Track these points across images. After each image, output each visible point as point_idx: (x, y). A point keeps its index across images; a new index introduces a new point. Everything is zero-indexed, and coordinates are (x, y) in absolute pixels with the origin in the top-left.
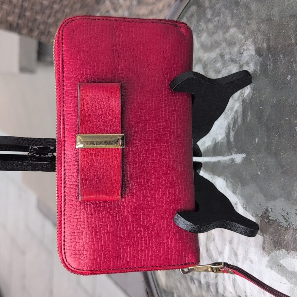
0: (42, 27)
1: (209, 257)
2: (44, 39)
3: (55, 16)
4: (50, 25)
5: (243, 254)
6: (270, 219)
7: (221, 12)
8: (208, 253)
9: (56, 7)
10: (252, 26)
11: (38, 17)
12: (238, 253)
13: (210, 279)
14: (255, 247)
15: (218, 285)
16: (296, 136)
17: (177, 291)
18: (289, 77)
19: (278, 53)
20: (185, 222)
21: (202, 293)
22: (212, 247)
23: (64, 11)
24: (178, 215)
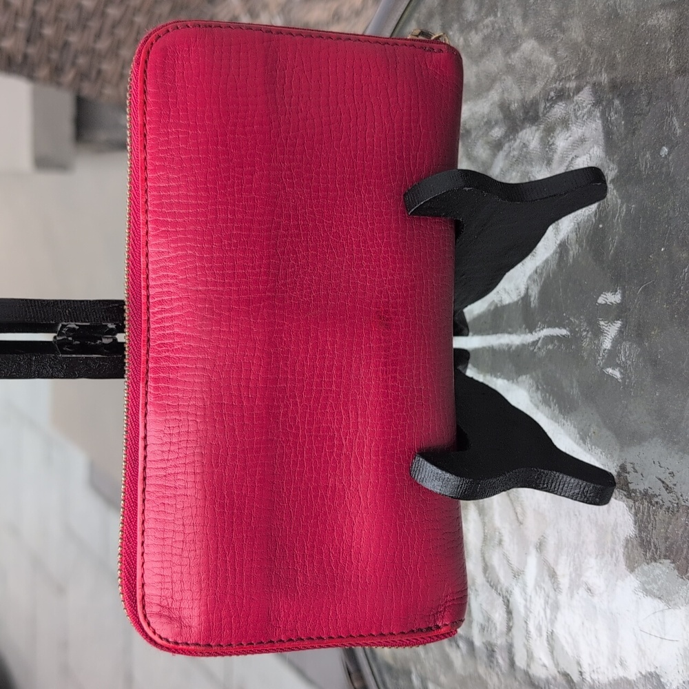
0: (82, 61)
1: (491, 585)
2: (87, 89)
3: (112, 34)
4: (101, 57)
5: (570, 575)
6: (631, 488)
7: (499, 4)
8: (487, 575)
9: (113, 12)
10: (573, 34)
11: (73, 39)
12: (558, 573)
13: (494, 636)
14: (597, 556)
15: (513, 650)
16: (686, 289)
17: (419, 667)
18: (665, 150)
19: (635, 94)
20: (437, 474)
21: (476, 670)
22: (496, 560)
23: (132, 23)
24: (421, 459)
